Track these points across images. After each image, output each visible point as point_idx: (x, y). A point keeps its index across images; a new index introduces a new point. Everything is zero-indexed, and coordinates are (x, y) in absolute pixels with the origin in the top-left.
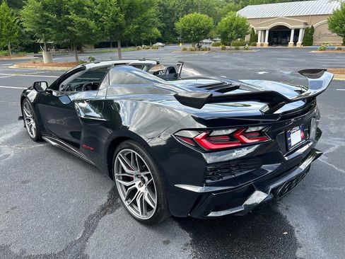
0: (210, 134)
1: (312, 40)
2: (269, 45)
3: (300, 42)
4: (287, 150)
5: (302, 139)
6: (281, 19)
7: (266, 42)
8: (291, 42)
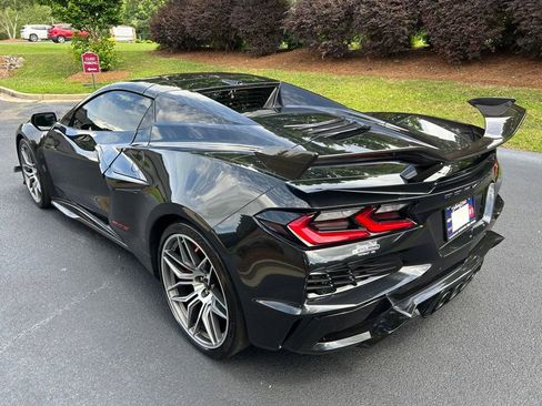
0: (314, 218)
4: (446, 239)
5: (471, 219)
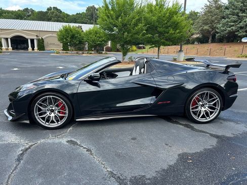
1: (44, 47)
2: (13, 49)
3: (36, 48)
6: (18, 31)
7: (10, 47)
8: (30, 48)
